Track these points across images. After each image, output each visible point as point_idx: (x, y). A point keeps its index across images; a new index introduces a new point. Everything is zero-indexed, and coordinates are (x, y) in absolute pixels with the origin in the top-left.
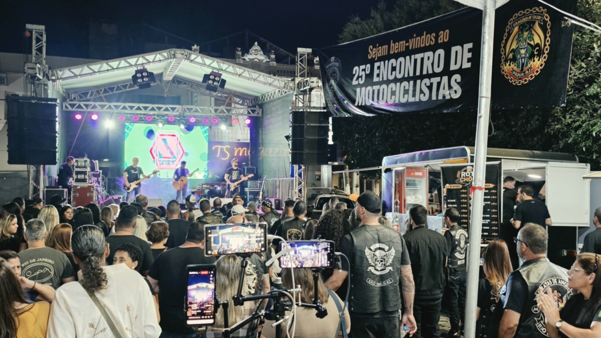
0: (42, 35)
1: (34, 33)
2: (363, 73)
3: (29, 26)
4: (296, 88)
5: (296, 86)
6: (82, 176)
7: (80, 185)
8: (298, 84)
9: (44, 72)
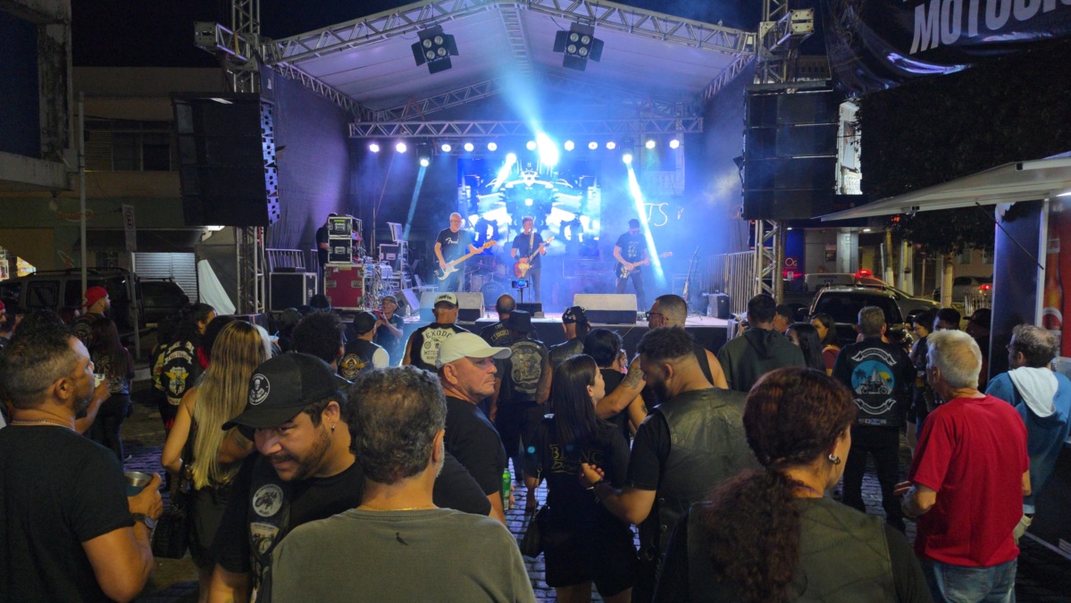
4: (761, 48)
5: (762, 40)
6: (342, 250)
7: (339, 266)
8: (766, 37)
9: (252, 47)
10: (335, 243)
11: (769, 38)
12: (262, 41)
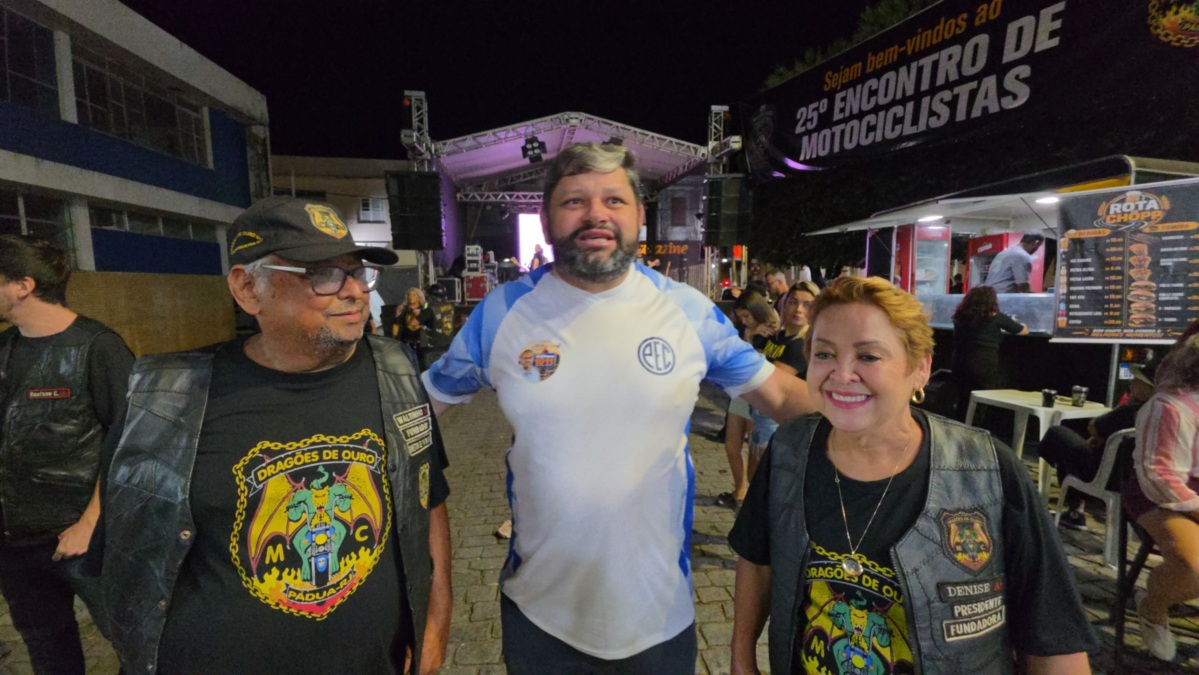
0: (422, 103)
1: (413, 100)
2: (815, 114)
3: (407, 93)
5: (710, 151)
6: (475, 265)
7: (473, 275)
9: (427, 145)
10: (470, 262)
11: (714, 150)
12: (432, 142)
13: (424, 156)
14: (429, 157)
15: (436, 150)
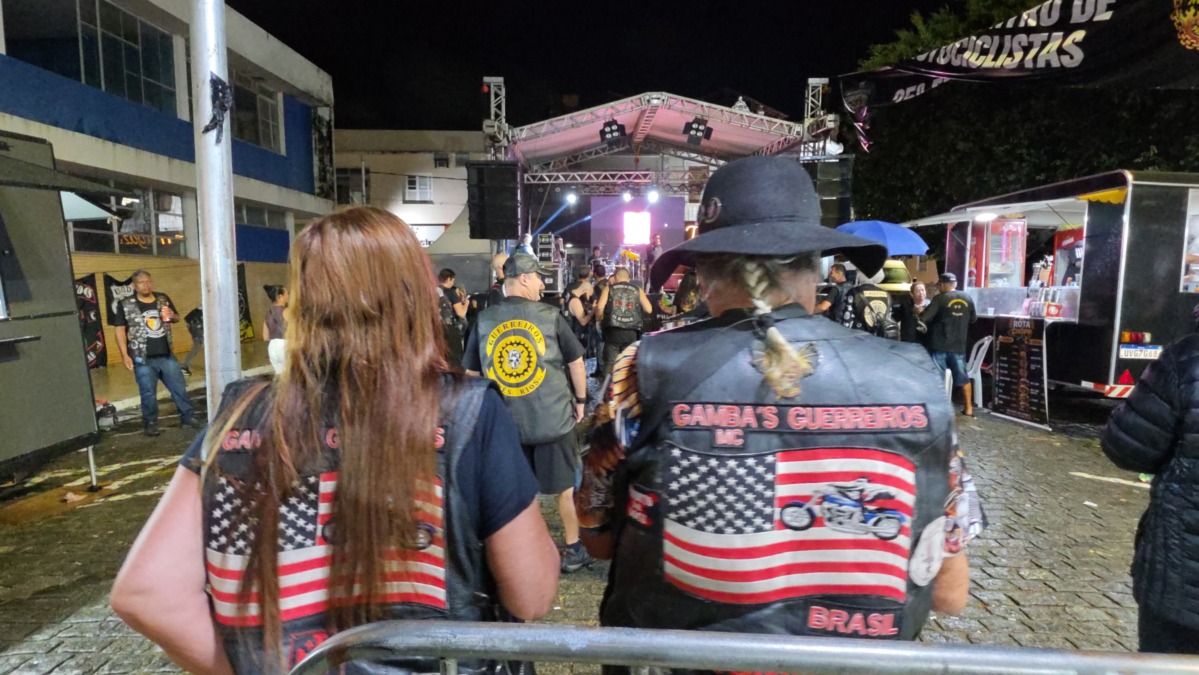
0: (500, 89)
1: (492, 87)
3: (486, 79)
4: (806, 133)
5: (806, 129)
9: (504, 132)
11: (811, 126)
12: (510, 129)
13: (501, 144)
14: (506, 145)
15: (513, 137)
